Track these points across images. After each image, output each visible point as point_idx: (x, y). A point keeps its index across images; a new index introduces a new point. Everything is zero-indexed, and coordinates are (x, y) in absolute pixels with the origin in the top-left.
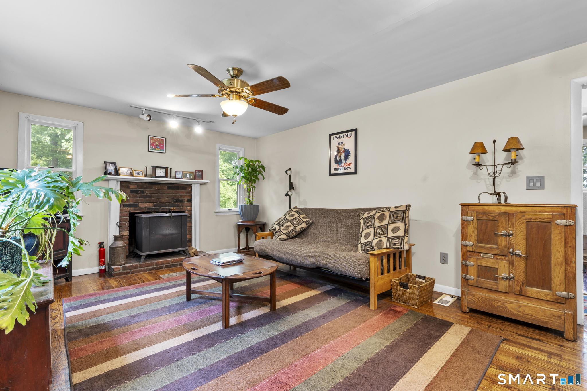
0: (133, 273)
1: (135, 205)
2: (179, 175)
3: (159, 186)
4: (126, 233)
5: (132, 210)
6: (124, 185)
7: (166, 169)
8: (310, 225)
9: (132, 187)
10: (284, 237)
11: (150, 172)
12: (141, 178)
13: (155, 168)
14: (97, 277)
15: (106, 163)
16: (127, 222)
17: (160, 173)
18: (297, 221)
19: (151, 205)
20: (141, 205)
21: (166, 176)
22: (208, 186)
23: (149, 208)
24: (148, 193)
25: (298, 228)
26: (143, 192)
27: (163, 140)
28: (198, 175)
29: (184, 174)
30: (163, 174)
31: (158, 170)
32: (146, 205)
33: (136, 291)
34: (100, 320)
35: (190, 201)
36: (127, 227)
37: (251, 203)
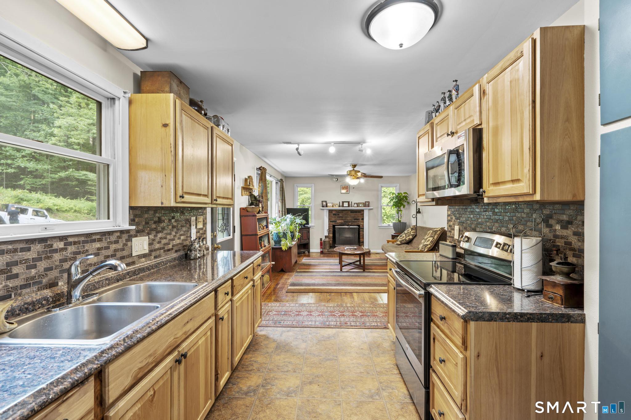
0: (332, 254)
1: (335, 222)
2: (356, 205)
3: (346, 212)
4: (331, 235)
5: (334, 223)
6: (330, 211)
7: (349, 202)
8: (415, 236)
9: (334, 212)
10: (399, 243)
11: (341, 204)
12: (337, 208)
13: (343, 202)
14: (319, 254)
15: (322, 201)
16: (332, 230)
17: (346, 204)
18: (408, 234)
19: (342, 221)
20: (338, 221)
21: (349, 206)
22: (374, 210)
23: (341, 223)
24: (341, 215)
25: (407, 239)
26: (338, 215)
27: (348, 187)
28: (366, 204)
29: (358, 205)
30: (347, 205)
31: (345, 203)
32: (340, 221)
33: (327, 259)
34: (310, 263)
35: (363, 219)
36: (332, 232)
37: (400, 221)
